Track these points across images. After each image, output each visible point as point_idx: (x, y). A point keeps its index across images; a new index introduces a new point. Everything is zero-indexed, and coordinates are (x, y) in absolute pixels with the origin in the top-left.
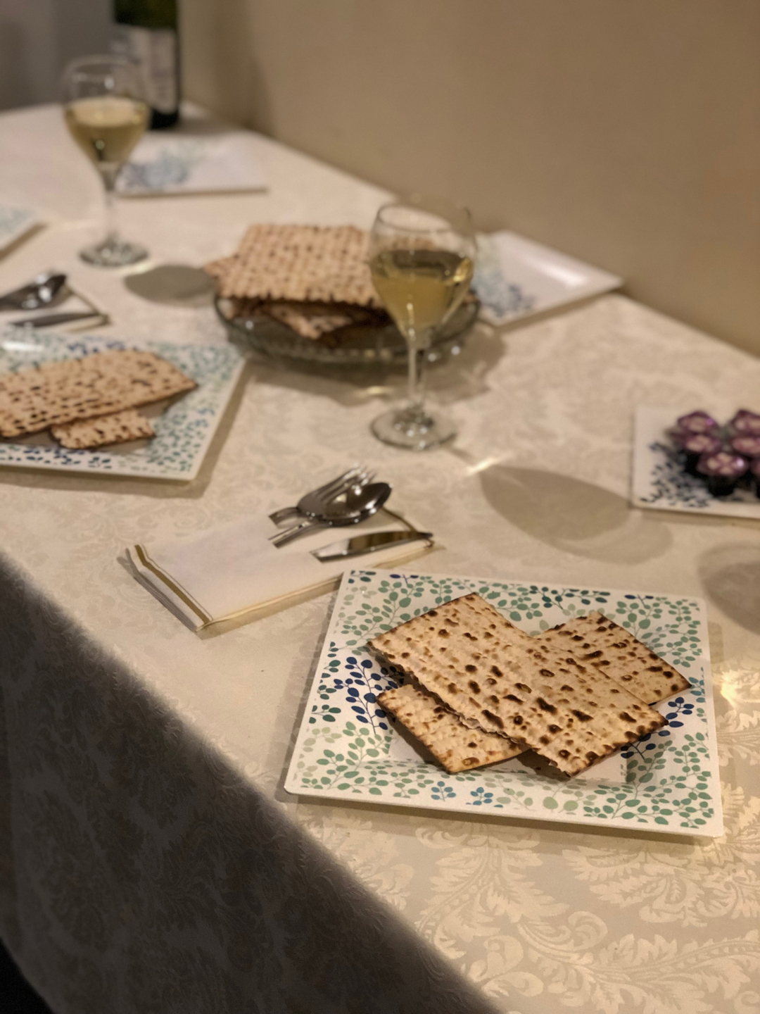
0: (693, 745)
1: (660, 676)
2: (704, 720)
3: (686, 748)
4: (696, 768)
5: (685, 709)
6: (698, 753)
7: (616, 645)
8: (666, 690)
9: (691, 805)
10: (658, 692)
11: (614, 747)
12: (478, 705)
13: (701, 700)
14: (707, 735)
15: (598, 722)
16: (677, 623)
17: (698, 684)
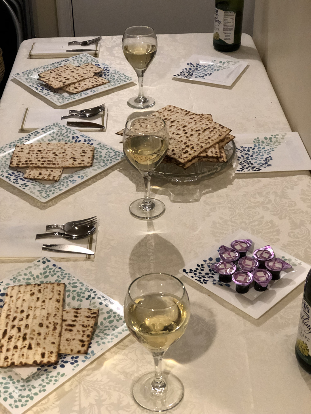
0: (56, 377)
1: (80, 345)
2: (73, 369)
3: (52, 377)
4: (44, 386)
5: (73, 362)
6: (53, 381)
7: (83, 325)
8: (75, 351)
9: (22, 399)
10: (72, 350)
11: (23, 364)
12: (7, 326)
13: (84, 361)
14: (66, 375)
15: (31, 352)
17: (92, 354)
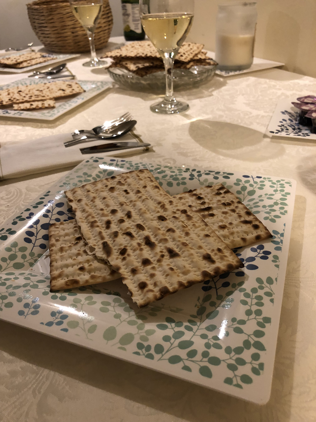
0: (262, 288)
1: (249, 227)
2: (277, 266)
3: (254, 290)
5: (263, 255)
6: (265, 297)
7: (224, 204)
8: (251, 238)
9: (242, 356)
10: (243, 239)
11: (187, 284)
12: (102, 238)
13: (278, 249)
14: (276, 279)
16: (274, 193)
17: (279, 235)
